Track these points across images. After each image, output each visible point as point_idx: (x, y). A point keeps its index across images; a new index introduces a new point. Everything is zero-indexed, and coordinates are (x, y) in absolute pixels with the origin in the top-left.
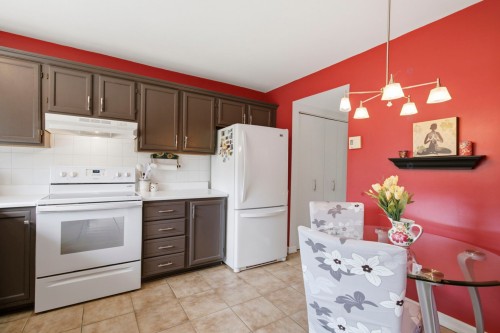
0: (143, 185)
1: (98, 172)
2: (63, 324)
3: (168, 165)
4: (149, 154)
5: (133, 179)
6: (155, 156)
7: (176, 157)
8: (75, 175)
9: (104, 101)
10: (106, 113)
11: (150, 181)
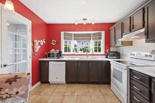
9: (133, 25)
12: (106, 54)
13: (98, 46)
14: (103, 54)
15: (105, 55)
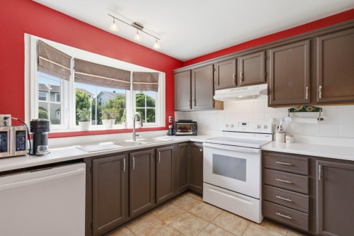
0: (278, 136)
1: (245, 124)
2: (206, 215)
3: (308, 119)
4: (286, 109)
5: (269, 130)
6: (291, 110)
7: (317, 110)
8: (232, 126)
9: (243, 74)
10: (244, 82)
11: (284, 133)
12: (170, 127)
13: (146, 108)
14: (162, 126)
15: (166, 128)
